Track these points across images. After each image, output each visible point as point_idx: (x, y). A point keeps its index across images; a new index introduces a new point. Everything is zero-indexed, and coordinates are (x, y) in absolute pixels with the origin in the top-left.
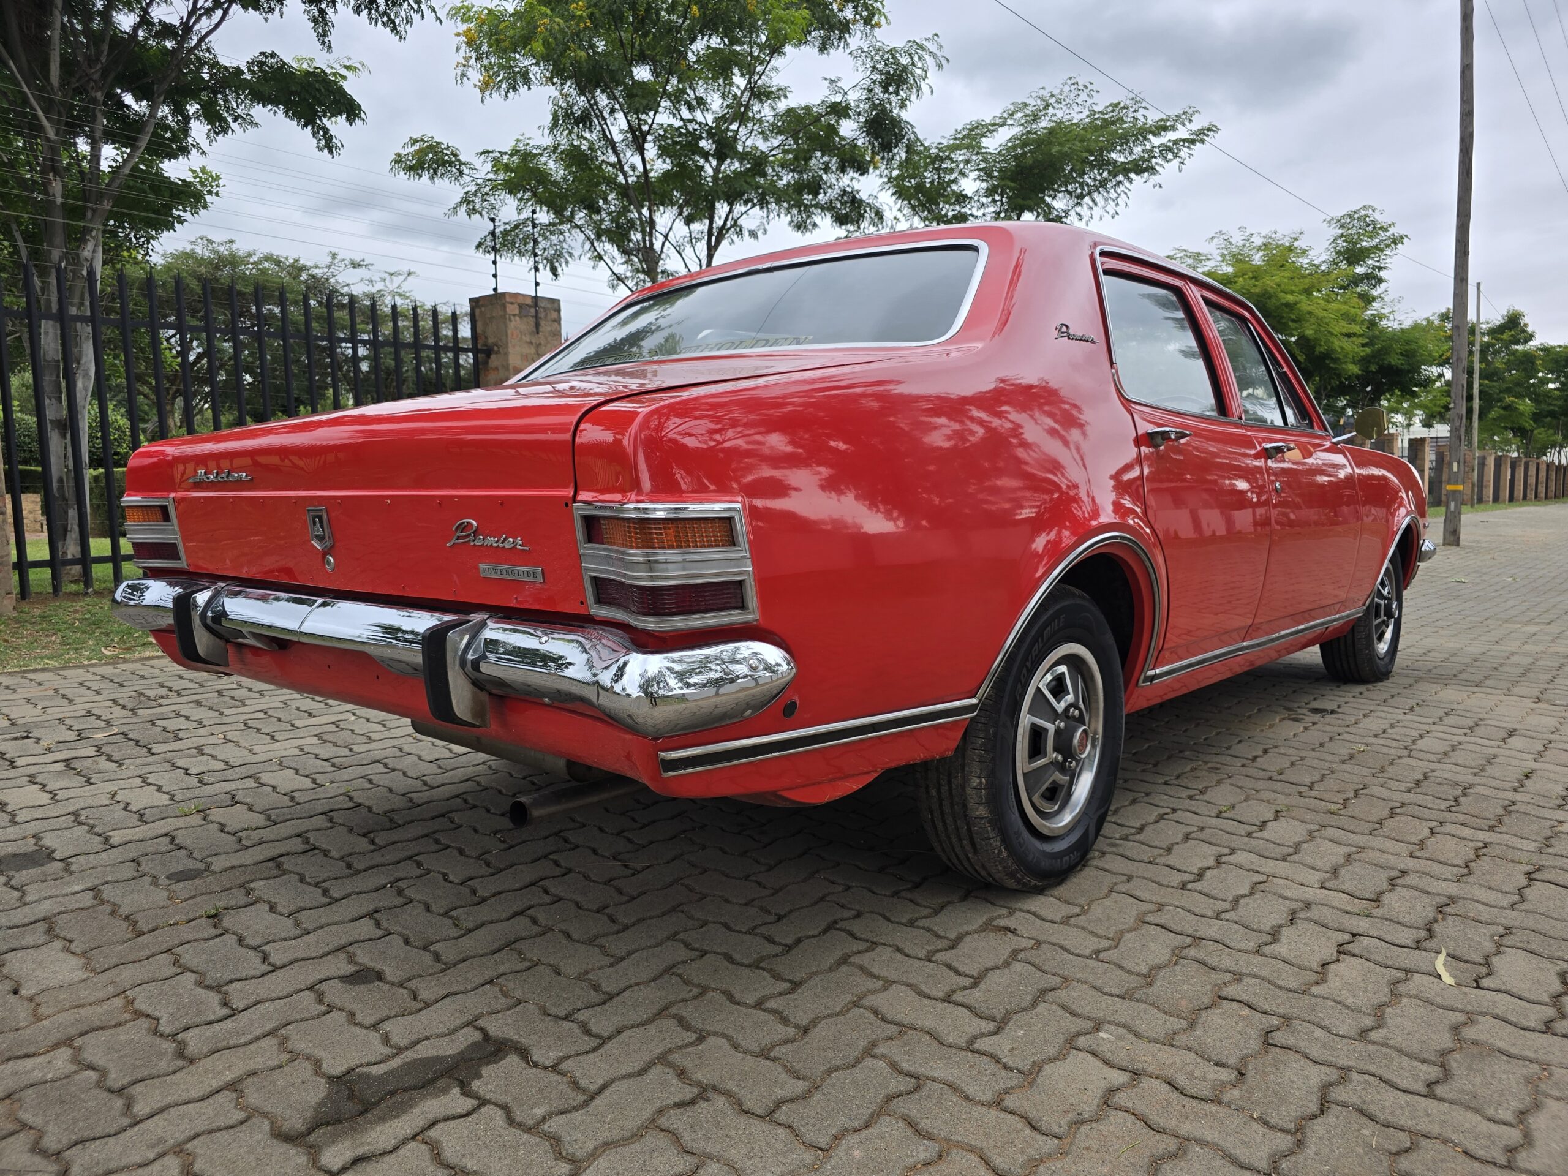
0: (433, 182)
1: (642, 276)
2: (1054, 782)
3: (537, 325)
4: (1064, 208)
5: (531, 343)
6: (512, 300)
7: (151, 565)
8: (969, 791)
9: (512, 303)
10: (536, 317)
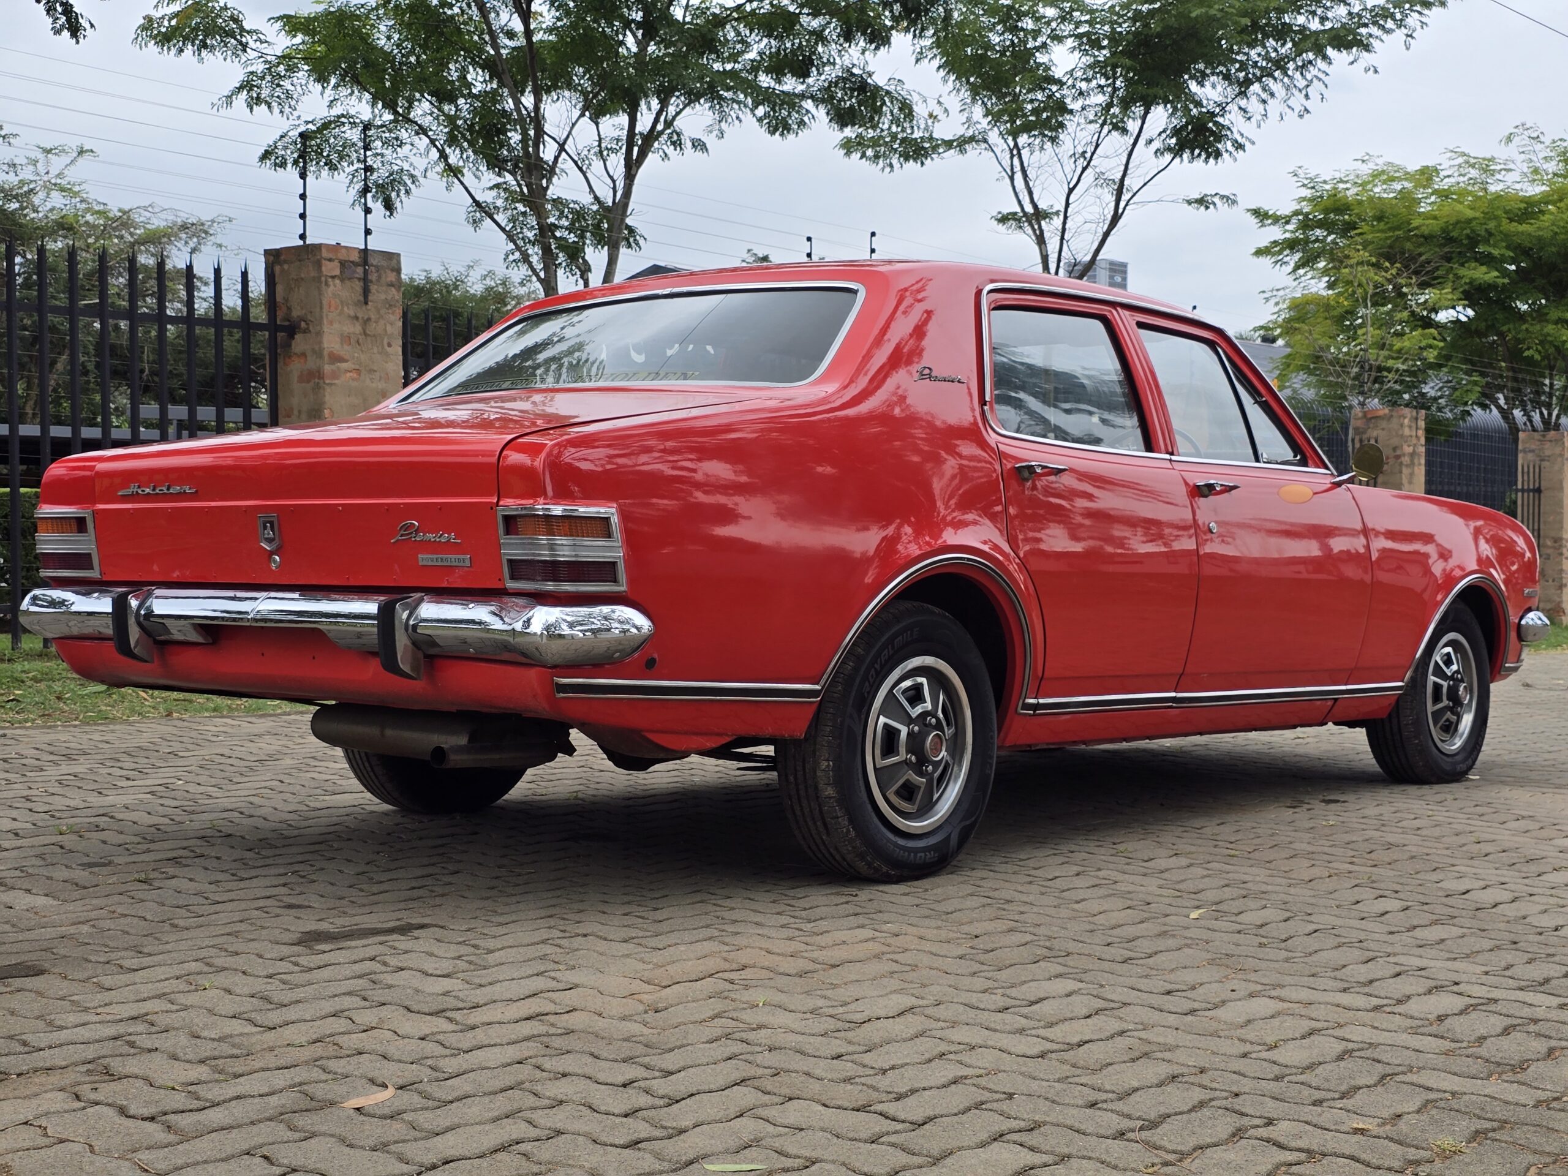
0: (201, 60)
1: (521, 207)
2: (908, 780)
3: (366, 292)
4: (1219, 99)
5: (357, 318)
6: (331, 256)
7: (60, 575)
8: (819, 773)
9: (330, 260)
10: (365, 280)
